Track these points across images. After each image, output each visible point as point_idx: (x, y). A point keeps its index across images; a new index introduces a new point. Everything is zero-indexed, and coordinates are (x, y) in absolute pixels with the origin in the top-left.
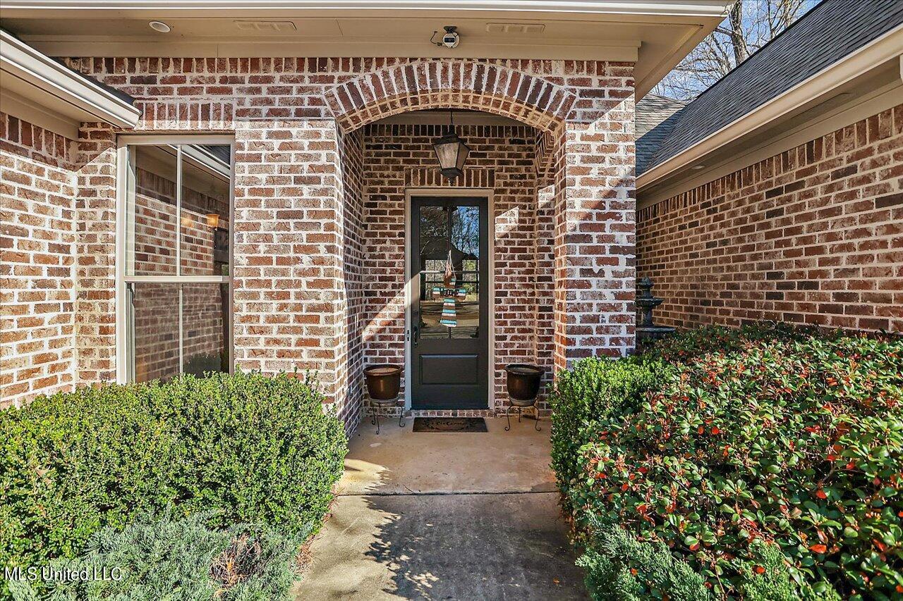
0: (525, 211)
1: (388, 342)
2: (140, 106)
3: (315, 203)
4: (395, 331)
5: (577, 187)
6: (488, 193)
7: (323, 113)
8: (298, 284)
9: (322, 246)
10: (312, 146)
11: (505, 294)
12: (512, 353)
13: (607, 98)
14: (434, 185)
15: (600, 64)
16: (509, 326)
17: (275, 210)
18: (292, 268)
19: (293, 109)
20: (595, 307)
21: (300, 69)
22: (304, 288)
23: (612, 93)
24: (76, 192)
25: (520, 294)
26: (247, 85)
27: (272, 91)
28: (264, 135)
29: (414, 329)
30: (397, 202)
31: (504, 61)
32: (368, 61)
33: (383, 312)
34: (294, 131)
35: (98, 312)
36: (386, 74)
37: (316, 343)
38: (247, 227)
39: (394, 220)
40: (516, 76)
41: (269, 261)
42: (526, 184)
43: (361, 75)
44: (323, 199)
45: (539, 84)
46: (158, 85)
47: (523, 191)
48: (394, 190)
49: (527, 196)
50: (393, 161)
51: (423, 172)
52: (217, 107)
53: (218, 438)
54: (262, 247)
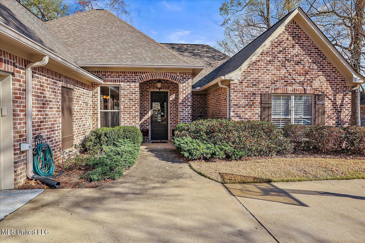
0: (176, 95)
1: (145, 125)
2: (103, 80)
3: (135, 98)
4: (147, 122)
5: (181, 95)
6: (168, 91)
7: (137, 81)
8: (133, 112)
9: (137, 105)
10: (135, 87)
11: (172, 114)
12: (174, 127)
13: (187, 79)
14: (156, 89)
15: (186, 73)
16: (173, 121)
17: (128, 99)
18: (131, 109)
19: (131, 81)
20: (184, 116)
21: (132, 73)
22: (134, 112)
23: (188, 78)
24: (92, 95)
25: (175, 114)
26: (123, 76)
27: (127, 77)
28: (126, 85)
29: (151, 122)
30: (147, 93)
31: (169, 72)
32: (145, 72)
33: (144, 118)
34: (131, 85)
35: (96, 117)
36: (148, 75)
37: (136, 122)
38: (123, 102)
39: (147, 97)
40: (171, 75)
41: (127, 108)
42: (177, 89)
43: (143, 75)
44: (137, 97)
45: (175, 77)
46: (106, 76)
47: (176, 91)
48: (147, 90)
49: (177, 91)
50: (146, 83)
51: (153, 86)
52: (117, 80)
53: (128, 132)
54: (126, 105)
